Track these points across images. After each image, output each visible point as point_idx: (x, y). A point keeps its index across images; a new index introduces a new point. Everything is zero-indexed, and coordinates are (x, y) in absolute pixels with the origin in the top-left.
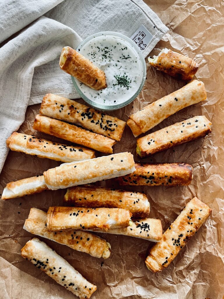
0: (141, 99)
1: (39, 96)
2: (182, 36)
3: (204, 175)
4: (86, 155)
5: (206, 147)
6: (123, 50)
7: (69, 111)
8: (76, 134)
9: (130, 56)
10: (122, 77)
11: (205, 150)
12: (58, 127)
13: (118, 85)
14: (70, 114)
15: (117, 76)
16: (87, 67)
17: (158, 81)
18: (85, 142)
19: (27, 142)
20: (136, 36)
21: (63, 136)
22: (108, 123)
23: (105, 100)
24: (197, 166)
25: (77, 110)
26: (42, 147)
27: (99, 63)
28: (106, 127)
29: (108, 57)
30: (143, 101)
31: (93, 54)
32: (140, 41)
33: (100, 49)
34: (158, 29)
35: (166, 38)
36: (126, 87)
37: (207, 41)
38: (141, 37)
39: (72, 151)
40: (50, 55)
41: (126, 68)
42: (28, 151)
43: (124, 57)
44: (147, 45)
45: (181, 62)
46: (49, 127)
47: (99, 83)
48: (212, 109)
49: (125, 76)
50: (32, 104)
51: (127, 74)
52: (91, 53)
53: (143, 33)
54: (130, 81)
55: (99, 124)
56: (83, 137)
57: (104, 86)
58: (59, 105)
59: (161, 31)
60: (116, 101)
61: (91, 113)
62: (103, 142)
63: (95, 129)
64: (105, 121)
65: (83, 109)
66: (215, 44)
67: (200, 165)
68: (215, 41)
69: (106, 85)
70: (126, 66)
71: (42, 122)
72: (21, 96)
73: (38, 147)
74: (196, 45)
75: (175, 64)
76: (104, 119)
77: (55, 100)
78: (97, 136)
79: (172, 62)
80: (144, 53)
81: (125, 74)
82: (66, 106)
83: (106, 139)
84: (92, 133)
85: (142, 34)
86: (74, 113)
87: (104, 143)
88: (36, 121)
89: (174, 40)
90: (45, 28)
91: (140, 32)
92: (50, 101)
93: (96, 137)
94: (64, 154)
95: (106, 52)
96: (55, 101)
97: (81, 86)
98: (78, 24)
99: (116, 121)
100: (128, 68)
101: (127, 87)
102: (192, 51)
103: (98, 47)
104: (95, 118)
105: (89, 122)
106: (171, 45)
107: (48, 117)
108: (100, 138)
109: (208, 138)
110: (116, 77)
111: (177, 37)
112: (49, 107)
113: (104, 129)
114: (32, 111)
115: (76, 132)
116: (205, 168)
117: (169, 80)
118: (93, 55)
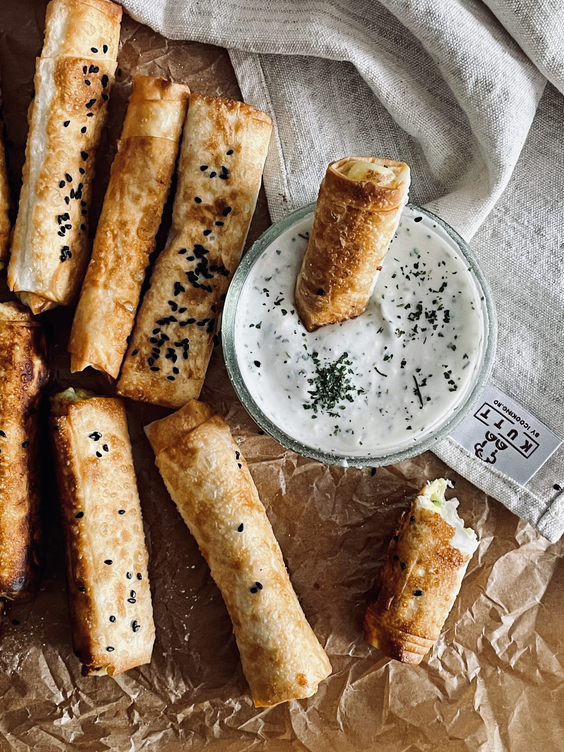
0: (295, 462)
1: (264, 84)
2: (545, 596)
3: (29, 719)
4: (47, 275)
5: (135, 722)
6: (447, 376)
7: (208, 199)
8: (127, 233)
9: (427, 406)
10: (348, 381)
11: (126, 716)
12: (147, 166)
13: (315, 370)
14: (196, 204)
15: (348, 363)
16: (351, 254)
17: (367, 520)
18: (100, 268)
19: (81, 60)
20: (522, 423)
21: (118, 187)
22: (177, 345)
23: (258, 327)
24: (64, 694)
25: (215, 229)
26: (64, 113)
27: (391, 293)
28: (165, 337)
29: (416, 326)
30: (289, 469)
31: (419, 270)
32: (507, 437)
33: (440, 295)
34: (551, 503)
35: (528, 533)
36: (313, 401)
37: (527, 688)
38: (520, 441)
39: (60, 223)
40: (409, 113)
41: (383, 395)
42: (47, 65)
43: (420, 382)
44: (492, 467)
45: (419, 598)
46: (143, 134)
47: (316, 300)
48: (278, 729)
49: (350, 392)
50: (234, 62)
51: (359, 399)
52: (421, 261)
53: (534, 445)
54: (334, 410)
55: (172, 313)
56: (118, 258)
57: (309, 320)
58: (226, 162)
59: (544, 513)
60: (258, 370)
61: (209, 281)
62: (104, 333)
63: (155, 300)
64: (185, 334)
65: (220, 249)
66: (514, 719)
67: (67, 702)
68: (529, 717)
69: (317, 327)
70: (387, 392)
71: (162, 106)
72: (254, 19)
73: (62, 98)
74: (511, 652)
75: (412, 576)
76: (191, 332)
77: (243, 145)
78: (125, 310)
79: (419, 562)
80: (464, 458)
81: (359, 392)
82: (228, 189)
83: (114, 343)
84: (136, 293)
85: (530, 441)
86: (203, 220)
87: (102, 337)
88: (164, 85)
89: (525, 564)
90: (489, 87)
91: (537, 435)
92: (238, 127)
93: (123, 307)
94: (45, 195)
95: (431, 317)
96: (238, 148)
97: (300, 235)
98: (547, 202)
99: (190, 375)
100: (381, 402)
101: (314, 406)
102: (488, 638)
103: (445, 285)
104: (193, 297)
105: (176, 277)
106: (502, 558)
107: (183, 127)
108: (117, 320)
109: (172, 726)
110: (345, 360)
111: (538, 577)
112: (214, 126)
113: (155, 331)
114: (211, 63)
115: (133, 233)
116: (56, 723)
117: (374, 560)
118: (415, 271)
